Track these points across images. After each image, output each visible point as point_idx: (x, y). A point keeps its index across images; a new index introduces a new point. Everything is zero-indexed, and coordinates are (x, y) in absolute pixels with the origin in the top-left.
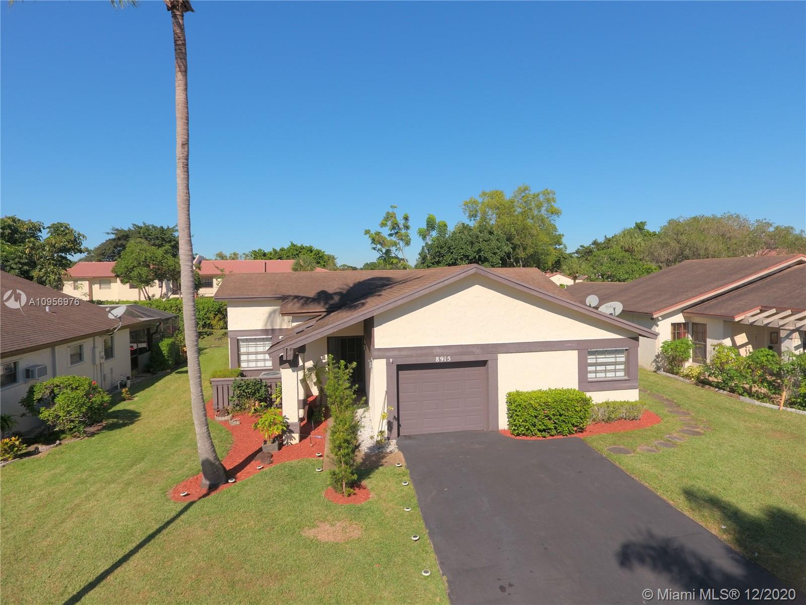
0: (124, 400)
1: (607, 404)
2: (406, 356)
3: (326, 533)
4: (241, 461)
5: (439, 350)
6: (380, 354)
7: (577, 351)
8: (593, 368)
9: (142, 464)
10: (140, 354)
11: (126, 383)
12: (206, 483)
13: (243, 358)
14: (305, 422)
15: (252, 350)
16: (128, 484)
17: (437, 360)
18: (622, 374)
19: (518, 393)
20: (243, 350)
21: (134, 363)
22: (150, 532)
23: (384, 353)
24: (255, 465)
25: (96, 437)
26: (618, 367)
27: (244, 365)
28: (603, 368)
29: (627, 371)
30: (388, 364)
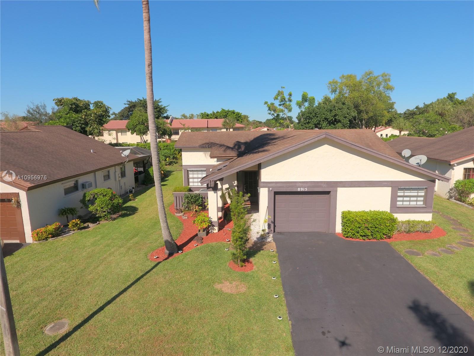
0: (130, 200)
1: (409, 222)
2: (280, 187)
3: (227, 287)
4: (186, 240)
5: (300, 184)
6: (265, 185)
7: (391, 188)
8: (401, 199)
9: (137, 238)
10: (139, 175)
11: (132, 190)
12: (167, 252)
13: (191, 180)
14: (222, 219)
15: (195, 176)
16: (129, 249)
17: (299, 190)
18: (422, 203)
19: (349, 212)
20: (191, 176)
21: (136, 180)
22: (138, 277)
23: (267, 184)
24: (193, 243)
25: (116, 220)
26: (419, 199)
27: (191, 184)
28: (408, 199)
29: (425, 201)
30: (269, 191)
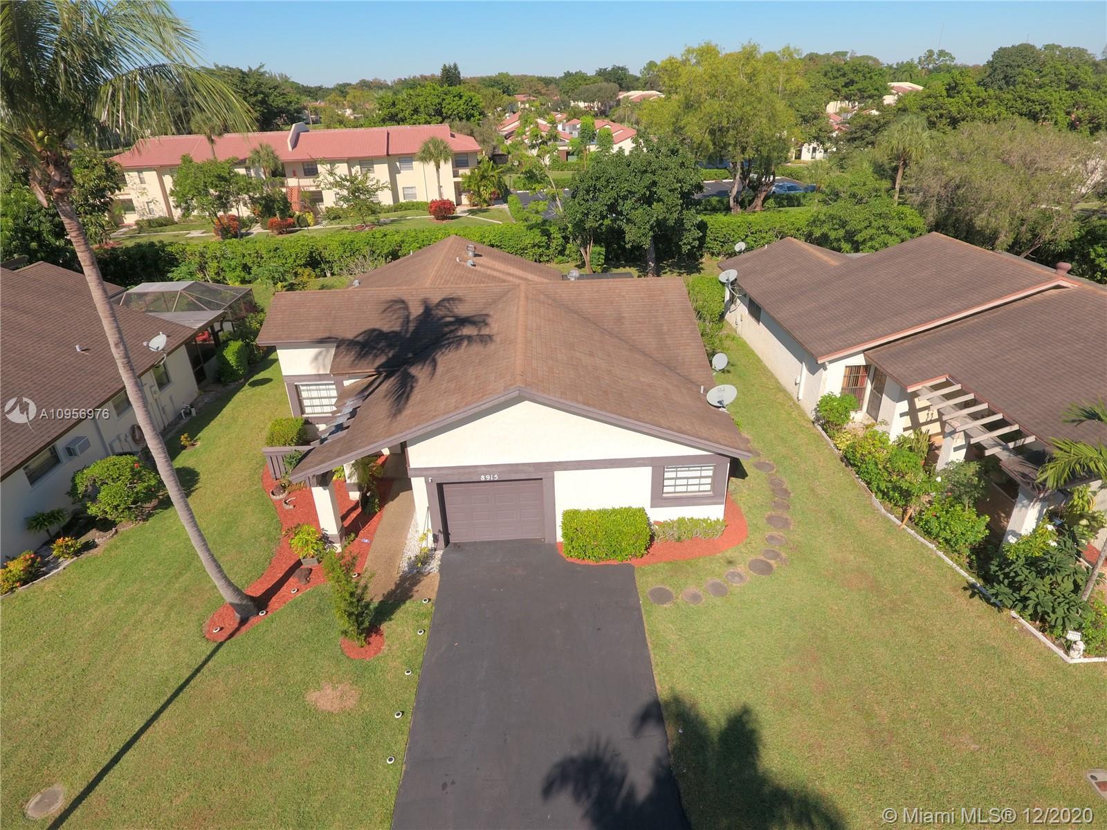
0: (184, 447)
1: (681, 521)
2: (447, 475)
4: (281, 575)
5: (484, 469)
6: (417, 473)
7: (650, 469)
8: (672, 482)
10: (205, 363)
11: (191, 411)
12: (238, 616)
13: (306, 403)
14: (359, 510)
15: (315, 394)
17: (483, 478)
18: (708, 487)
19: (576, 512)
20: (304, 394)
21: (200, 376)
23: (421, 472)
25: (151, 520)
26: (703, 481)
27: (308, 410)
28: (684, 482)
30: (427, 482)
